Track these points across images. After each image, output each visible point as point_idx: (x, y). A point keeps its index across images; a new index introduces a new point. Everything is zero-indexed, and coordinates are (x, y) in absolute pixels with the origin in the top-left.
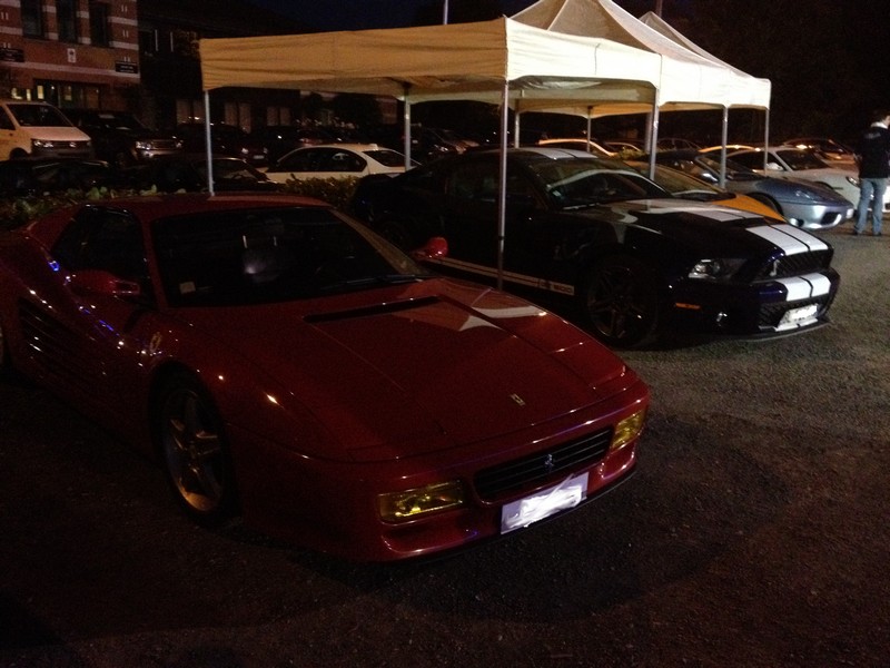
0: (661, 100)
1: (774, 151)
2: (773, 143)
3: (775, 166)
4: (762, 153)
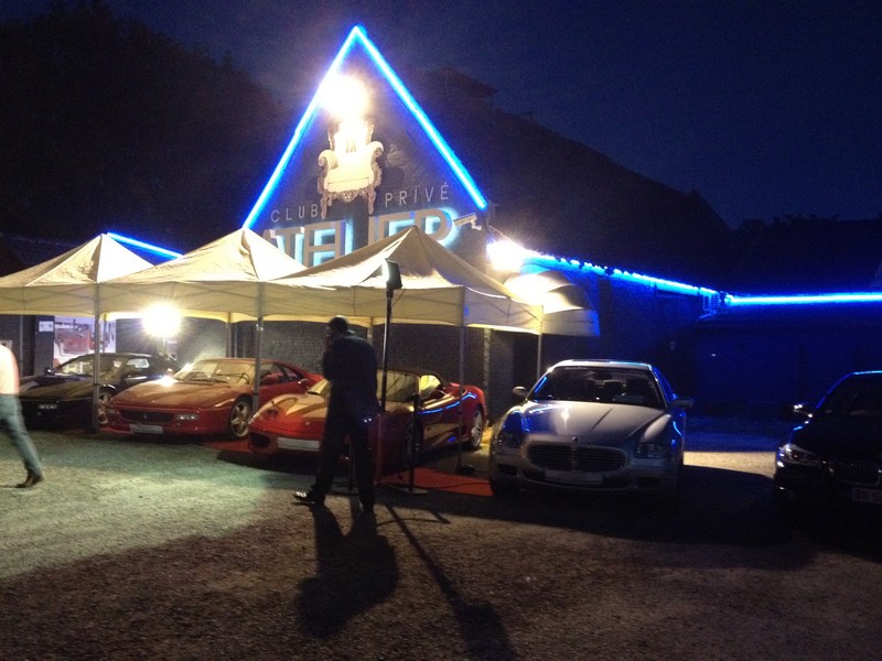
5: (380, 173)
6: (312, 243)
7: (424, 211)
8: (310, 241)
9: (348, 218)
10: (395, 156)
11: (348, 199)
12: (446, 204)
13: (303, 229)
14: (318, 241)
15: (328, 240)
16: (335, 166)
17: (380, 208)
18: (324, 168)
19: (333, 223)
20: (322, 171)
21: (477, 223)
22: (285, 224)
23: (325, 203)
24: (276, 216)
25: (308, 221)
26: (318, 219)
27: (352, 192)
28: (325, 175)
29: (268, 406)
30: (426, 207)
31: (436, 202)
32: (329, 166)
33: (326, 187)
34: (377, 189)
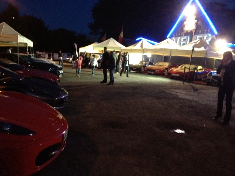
0: (28, 46)
5: (196, 26)
6: (181, 40)
7: (204, 34)
8: (180, 40)
9: (189, 35)
10: (199, 23)
11: (189, 32)
12: (209, 33)
13: (179, 37)
14: (182, 40)
15: (184, 40)
16: (187, 25)
17: (196, 33)
18: (185, 25)
19: (185, 36)
20: (184, 26)
21: (215, 37)
22: (176, 36)
23: (184, 32)
24: (174, 35)
25: (180, 36)
26: (183, 36)
27: (190, 30)
28: (185, 27)
29: (171, 69)
30: (205, 33)
31: (207, 32)
32: (186, 25)
33: (185, 29)
34: (195, 30)
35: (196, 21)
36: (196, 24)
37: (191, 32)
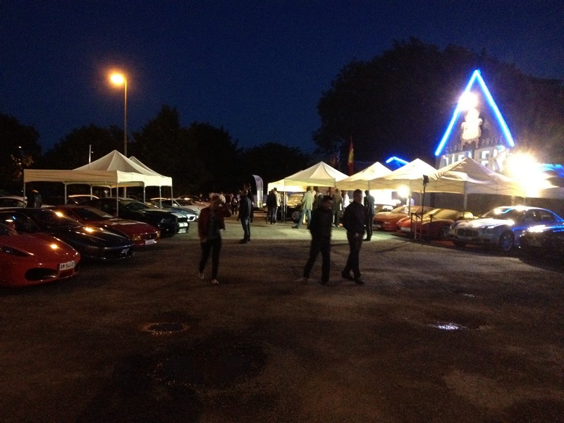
0: (145, 186)
1: (175, 200)
2: (174, 197)
3: (175, 205)
4: (171, 201)
5: (481, 132)
7: (494, 148)
9: (469, 150)
10: (486, 124)
11: (470, 142)
12: (501, 144)
13: (455, 154)
19: (465, 152)
20: (462, 131)
22: (449, 153)
23: (463, 144)
26: (460, 151)
27: (471, 139)
30: (495, 145)
32: (464, 128)
33: (463, 137)
34: (479, 138)
35: (481, 120)
36: (481, 127)
37: (473, 143)
